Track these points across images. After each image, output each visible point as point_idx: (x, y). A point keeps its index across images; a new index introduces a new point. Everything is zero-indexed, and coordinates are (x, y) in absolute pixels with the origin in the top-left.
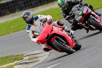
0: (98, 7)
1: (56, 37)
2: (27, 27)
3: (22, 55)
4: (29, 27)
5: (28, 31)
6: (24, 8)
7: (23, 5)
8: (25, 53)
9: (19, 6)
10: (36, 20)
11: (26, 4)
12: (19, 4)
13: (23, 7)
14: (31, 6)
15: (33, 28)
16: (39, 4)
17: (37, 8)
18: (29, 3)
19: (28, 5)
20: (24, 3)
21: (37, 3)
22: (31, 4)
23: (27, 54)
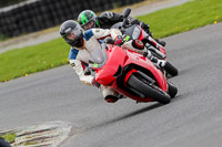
0: (177, 28)
1: (134, 71)
2: (70, 53)
3: (12, 133)
4: (75, 53)
5: (72, 61)
6: (17, 32)
7: (15, 26)
8: (18, 128)
9: (5, 28)
10: (88, 39)
11: (21, 23)
12: (6, 24)
13: (14, 30)
14: (30, 28)
15: (82, 54)
16: (48, 23)
17: (46, 31)
18: (27, 21)
19: (26, 26)
20: (17, 22)
21: (44, 21)
22: (32, 24)
23: (23, 132)
